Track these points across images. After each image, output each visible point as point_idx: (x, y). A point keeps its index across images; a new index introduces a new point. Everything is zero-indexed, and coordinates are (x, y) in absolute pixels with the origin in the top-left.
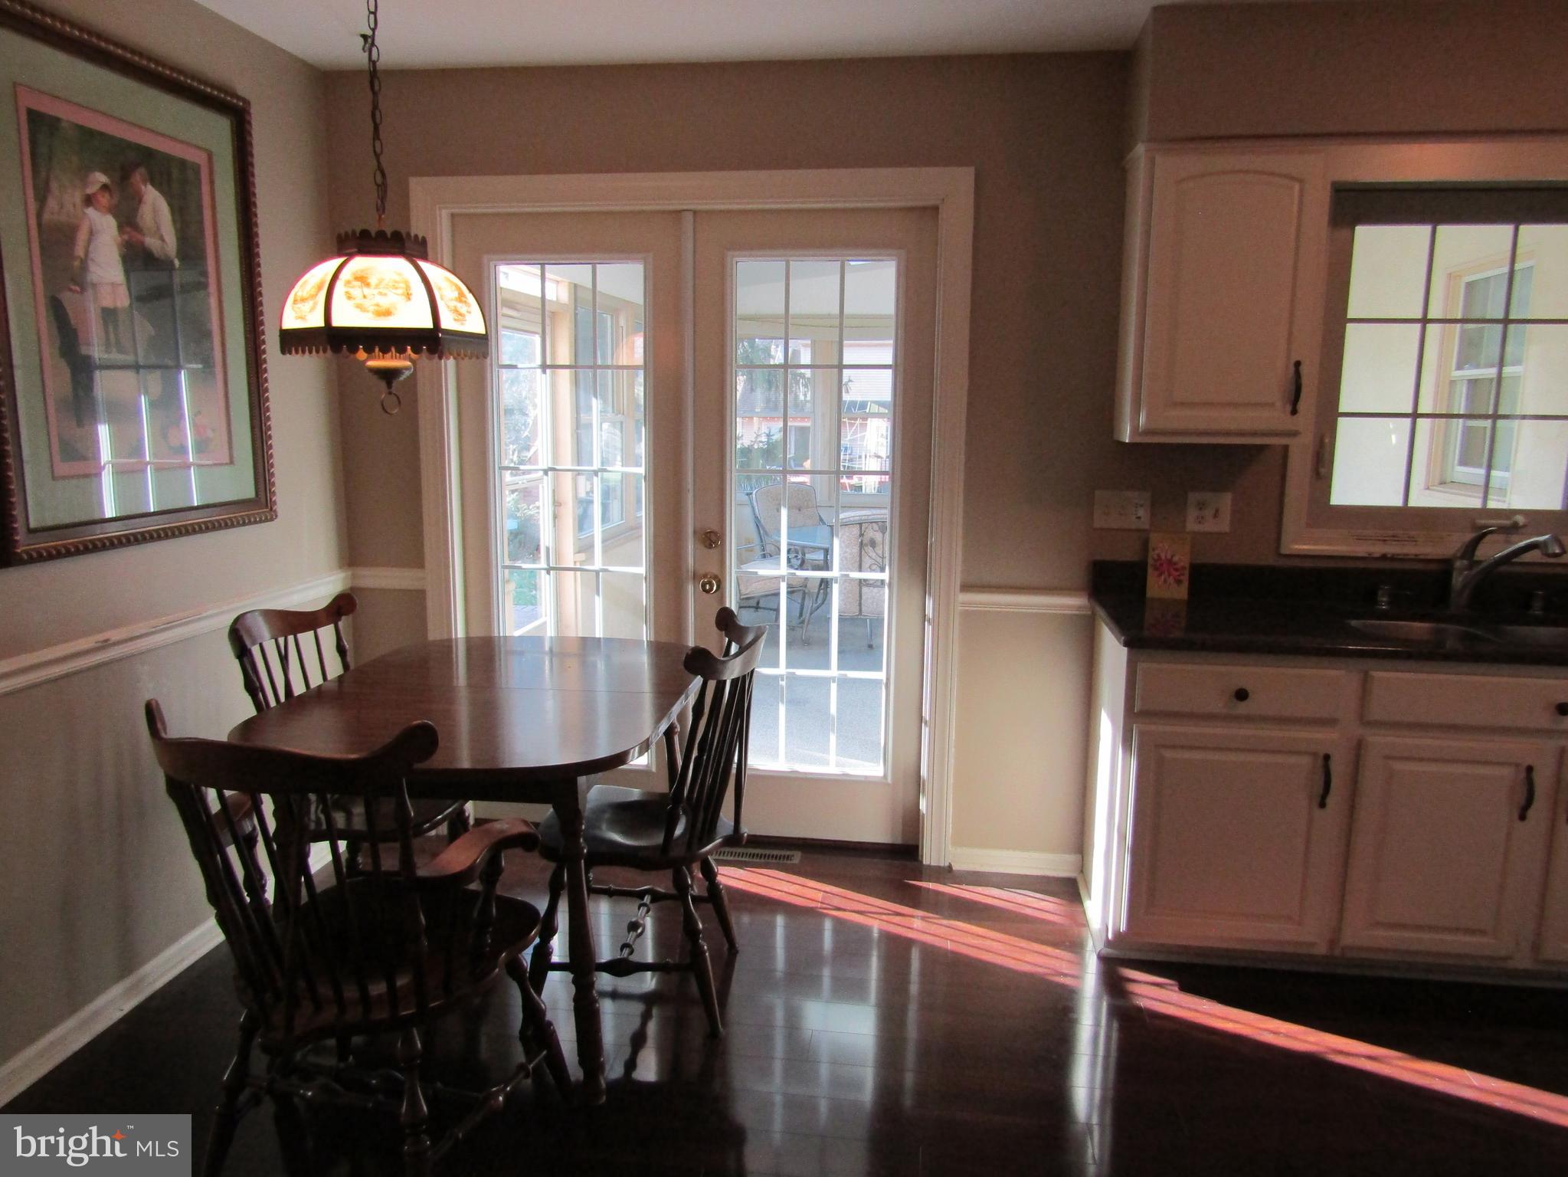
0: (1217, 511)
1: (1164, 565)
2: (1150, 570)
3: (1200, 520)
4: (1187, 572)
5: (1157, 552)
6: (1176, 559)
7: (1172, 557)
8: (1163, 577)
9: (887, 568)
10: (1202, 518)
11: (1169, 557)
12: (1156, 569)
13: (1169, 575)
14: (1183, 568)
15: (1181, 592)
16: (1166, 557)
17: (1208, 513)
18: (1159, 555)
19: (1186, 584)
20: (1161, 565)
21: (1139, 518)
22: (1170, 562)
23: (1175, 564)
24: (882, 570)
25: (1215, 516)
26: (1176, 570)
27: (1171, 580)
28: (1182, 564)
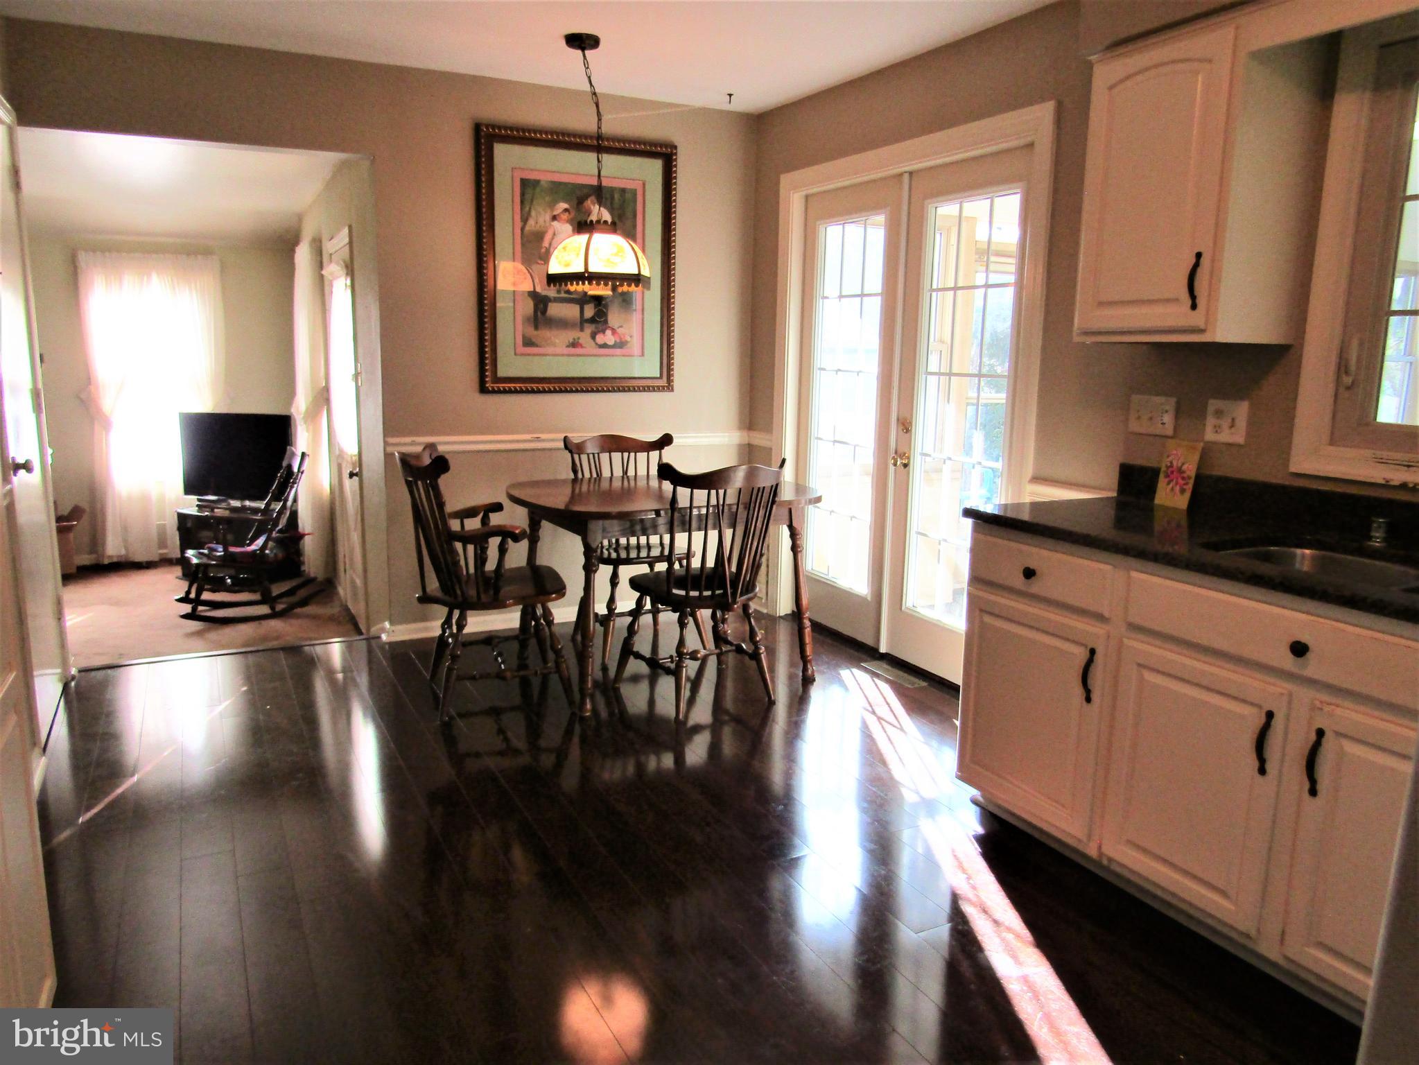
0: (1233, 420)
1: (1175, 473)
2: (1162, 476)
3: (1217, 429)
4: (1192, 482)
5: (1170, 458)
6: (1185, 467)
7: (1183, 464)
8: (1171, 485)
9: (1001, 458)
10: (1219, 427)
11: (1180, 465)
12: (1167, 476)
13: (1177, 484)
14: (1189, 478)
15: (1181, 501)
16: (1177, 464)
17: (1225, 424)
18: (1171, 463)
19: (1188, 495)
20: (1172, 472)
21: (1163, 424)
22: (1180, 471)
23: (1184, 472)
24: (997, 460)
25: (1232, 426)
26: (1183, 478)
27: (1177, 488)
28: (1188, 473)
